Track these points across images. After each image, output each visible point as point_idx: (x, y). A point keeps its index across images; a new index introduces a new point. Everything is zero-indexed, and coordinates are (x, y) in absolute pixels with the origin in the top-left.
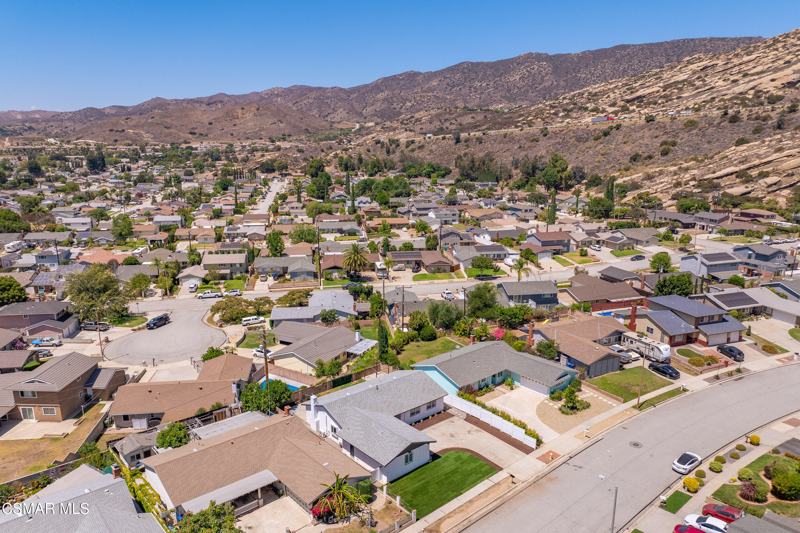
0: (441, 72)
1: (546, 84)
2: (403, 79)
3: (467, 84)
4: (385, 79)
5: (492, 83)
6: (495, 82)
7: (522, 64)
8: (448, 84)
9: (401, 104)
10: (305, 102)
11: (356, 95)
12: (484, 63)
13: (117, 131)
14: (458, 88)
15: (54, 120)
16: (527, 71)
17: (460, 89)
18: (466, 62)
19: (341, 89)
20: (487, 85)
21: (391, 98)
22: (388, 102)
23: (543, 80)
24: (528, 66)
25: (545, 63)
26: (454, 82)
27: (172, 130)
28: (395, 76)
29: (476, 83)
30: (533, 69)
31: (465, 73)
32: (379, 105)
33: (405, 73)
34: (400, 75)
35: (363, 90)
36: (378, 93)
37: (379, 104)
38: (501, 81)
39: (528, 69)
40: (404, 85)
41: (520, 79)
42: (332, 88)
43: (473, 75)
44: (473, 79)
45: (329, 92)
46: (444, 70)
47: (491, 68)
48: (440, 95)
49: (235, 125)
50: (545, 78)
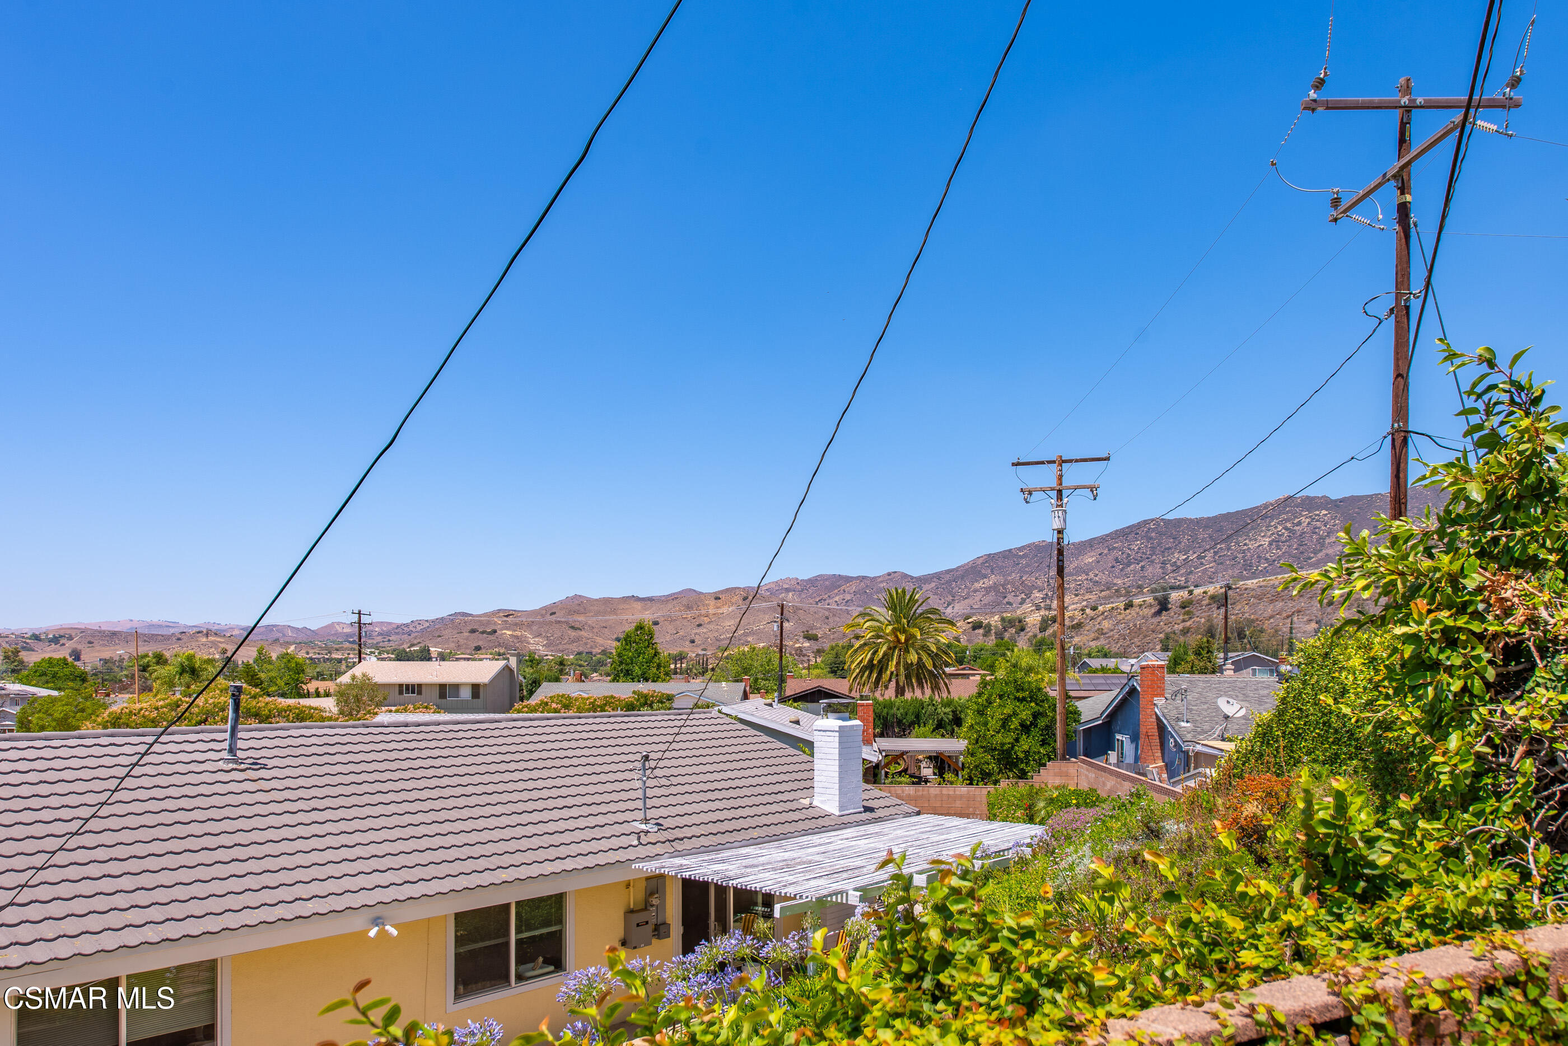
0: (1103, 540)
1: (1330, 551)
2: (1024, 556)
3: (1157, 558)
4: (991, 557)
5: (1209, 555)
6: (1215, 553)
7: (1272, 518)
8: (1117, 560)
9: (1023, 596)
10: (837, 599)
11: (933, 585)
12: (1191, 521)
13: (483, 632)
14: (1138, 567)
15: (397, 634)
16: (1286, 529)
17: (1143, 567)
18: (1153, 520)
19: (905, 576)
20: (1199, 557)
21: (1003, 586)
22: (997, 592)
23: (1323, 545)
24: (1287, 520)
25: (1324, 512)
26: (1129, 555)
27: (582, 633)
28: (1010, 551)
29: (1176, 555)
30: (1299, 524)
31: (1151, 538)
32: (977, 599)
33: (1029, 546)
34: (1020, 549)
35: (948, 577)
36: (977, 581)
37: (978, 596)
38: (1229, 549)
39: (1289, 525)
40: (1027, 565)
41: (1270, 544)
42: (889, 574)
43: (1170, 543)
44: (1169, 548)
45: (882, 582)
46: (1107, 535)
47: (1206, 527)
48: (1102, 578)
49: (699, 625)
50: (1327, 541)
